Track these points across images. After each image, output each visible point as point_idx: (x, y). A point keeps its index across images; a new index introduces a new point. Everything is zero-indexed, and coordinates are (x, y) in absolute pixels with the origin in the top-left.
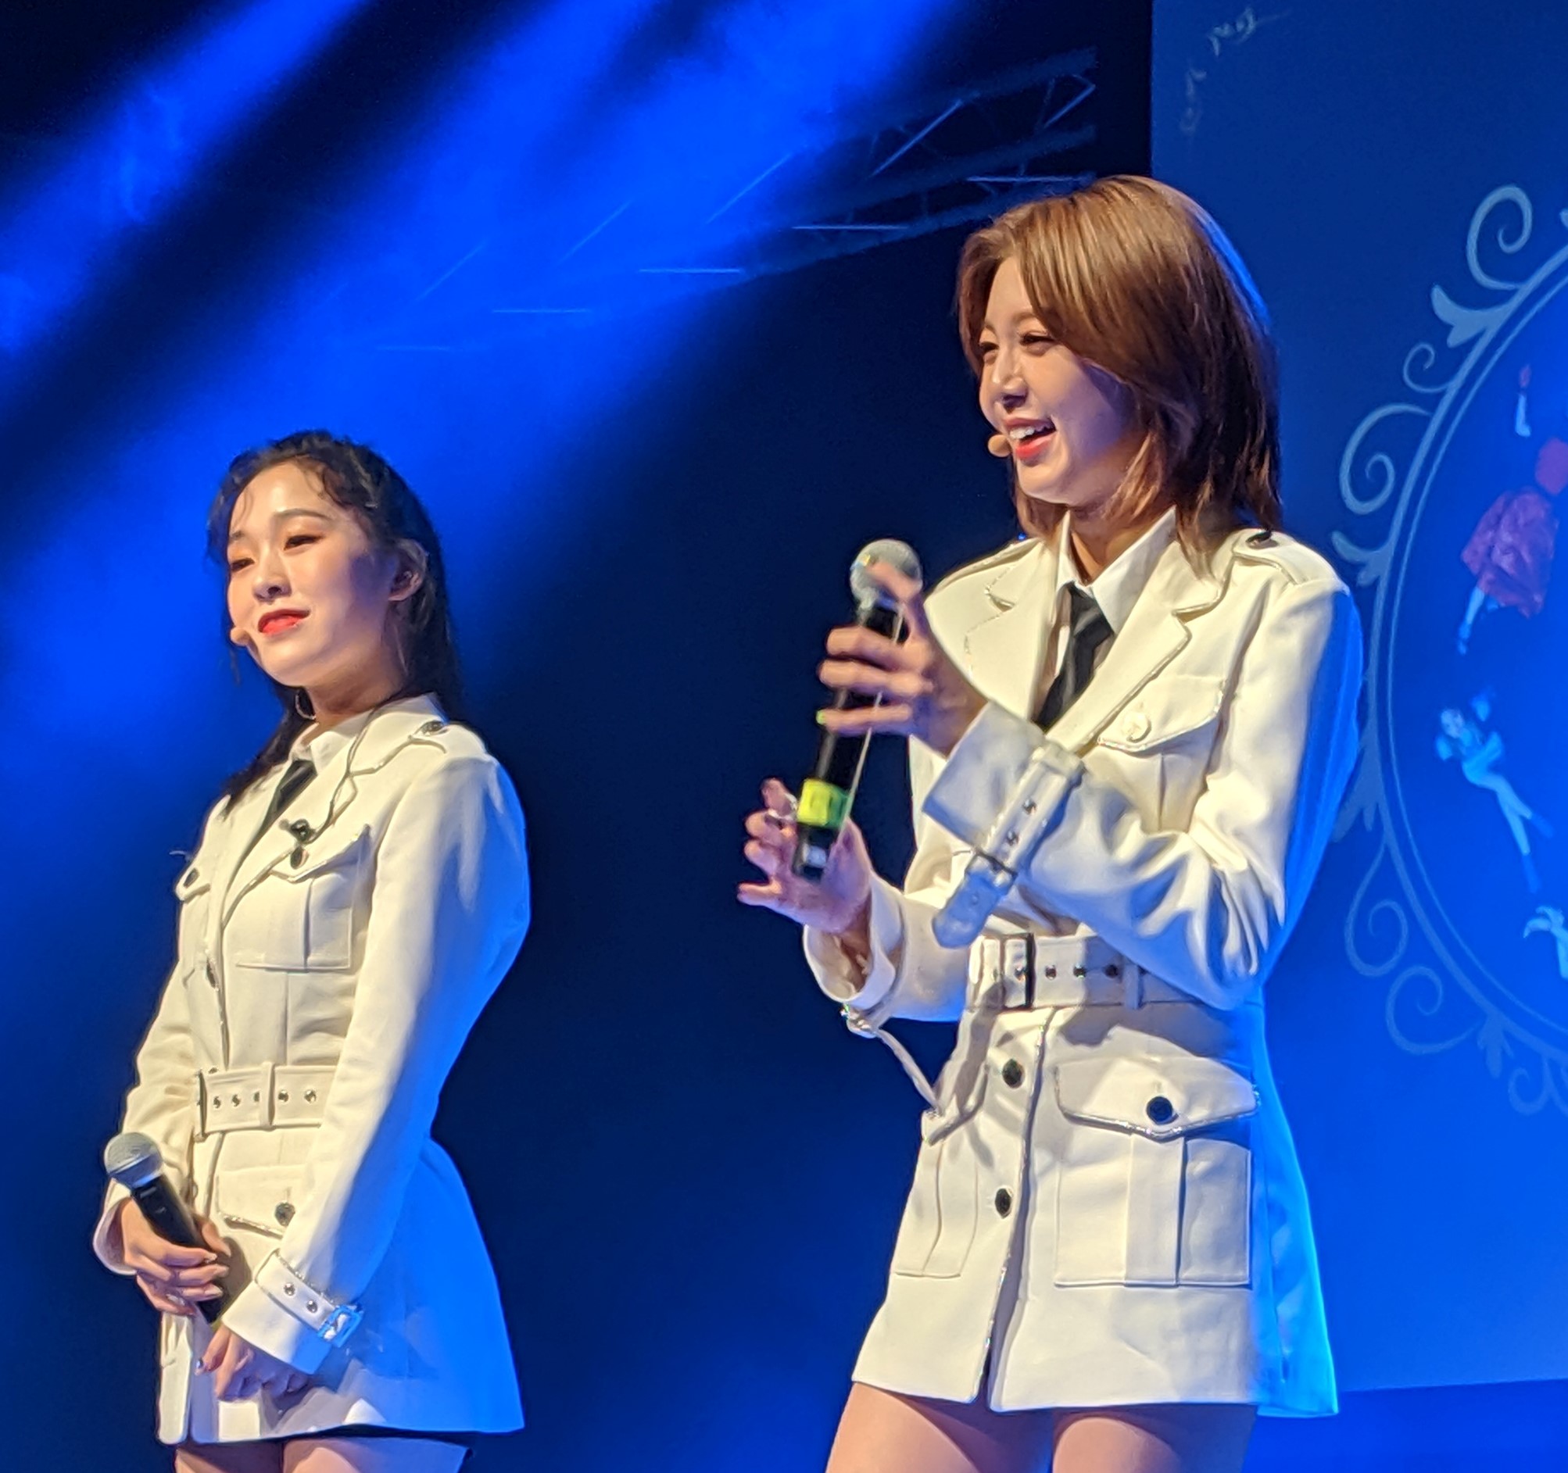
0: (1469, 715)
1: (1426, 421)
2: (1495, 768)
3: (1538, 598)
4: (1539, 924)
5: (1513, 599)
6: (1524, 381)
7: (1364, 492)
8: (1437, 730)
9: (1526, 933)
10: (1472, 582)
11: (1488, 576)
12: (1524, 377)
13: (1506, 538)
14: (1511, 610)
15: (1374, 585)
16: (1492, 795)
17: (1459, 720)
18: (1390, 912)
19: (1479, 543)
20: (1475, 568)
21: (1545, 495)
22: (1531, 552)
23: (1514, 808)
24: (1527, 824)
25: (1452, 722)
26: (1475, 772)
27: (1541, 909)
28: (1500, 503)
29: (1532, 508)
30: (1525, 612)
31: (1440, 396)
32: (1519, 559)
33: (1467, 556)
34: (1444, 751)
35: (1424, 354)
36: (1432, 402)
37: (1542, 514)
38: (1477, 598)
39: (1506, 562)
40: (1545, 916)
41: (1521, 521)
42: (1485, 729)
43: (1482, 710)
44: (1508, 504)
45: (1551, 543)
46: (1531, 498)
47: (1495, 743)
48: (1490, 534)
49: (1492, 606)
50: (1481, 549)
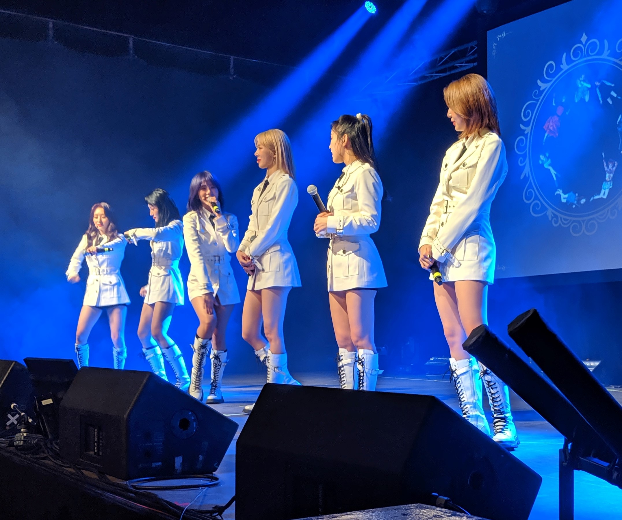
0: (545, 156)
1: (536, 104)
2: (550, 165)
3: (557, 134)
4: (558, 192)
5: (552, 135)
7: (525, 117)
8: (539, 158)
9: (555, 194)
10: (545, 132)
11: (548, 131)
12: (554, 95)
13: (551, 124)
14: (552, 136)
15: (528, 133)
16: (549, 170)
17: (543, 157)
18: (531, 192)
19: (546, 125)
20: (546, 129)
21: (558, 116)
22: (556, 126)
23: (553, 172)
24: (555, 174)
25: (542, 157)
26: (546, 166)
27: (558, 190)
28: (550, 118)
29: (556, 118)
30: (555, 137)
31: (539, 99)
32: (554, 128)
33: (544, 127)
34: (540, 162)
35: (536, 92)
36: (538, 100)
37: (558, 119)
38: (546, 135)
39: (551, 128)
40: (559, 191)
41: (554, 121)
42: (548, 158)
43: (547, 155)
44: (551, 118)
45: (559, 124)
46: (556, 116)
47: (549, 161)
48: (548, 124)
49: (549, 136)
50: (547, 126)
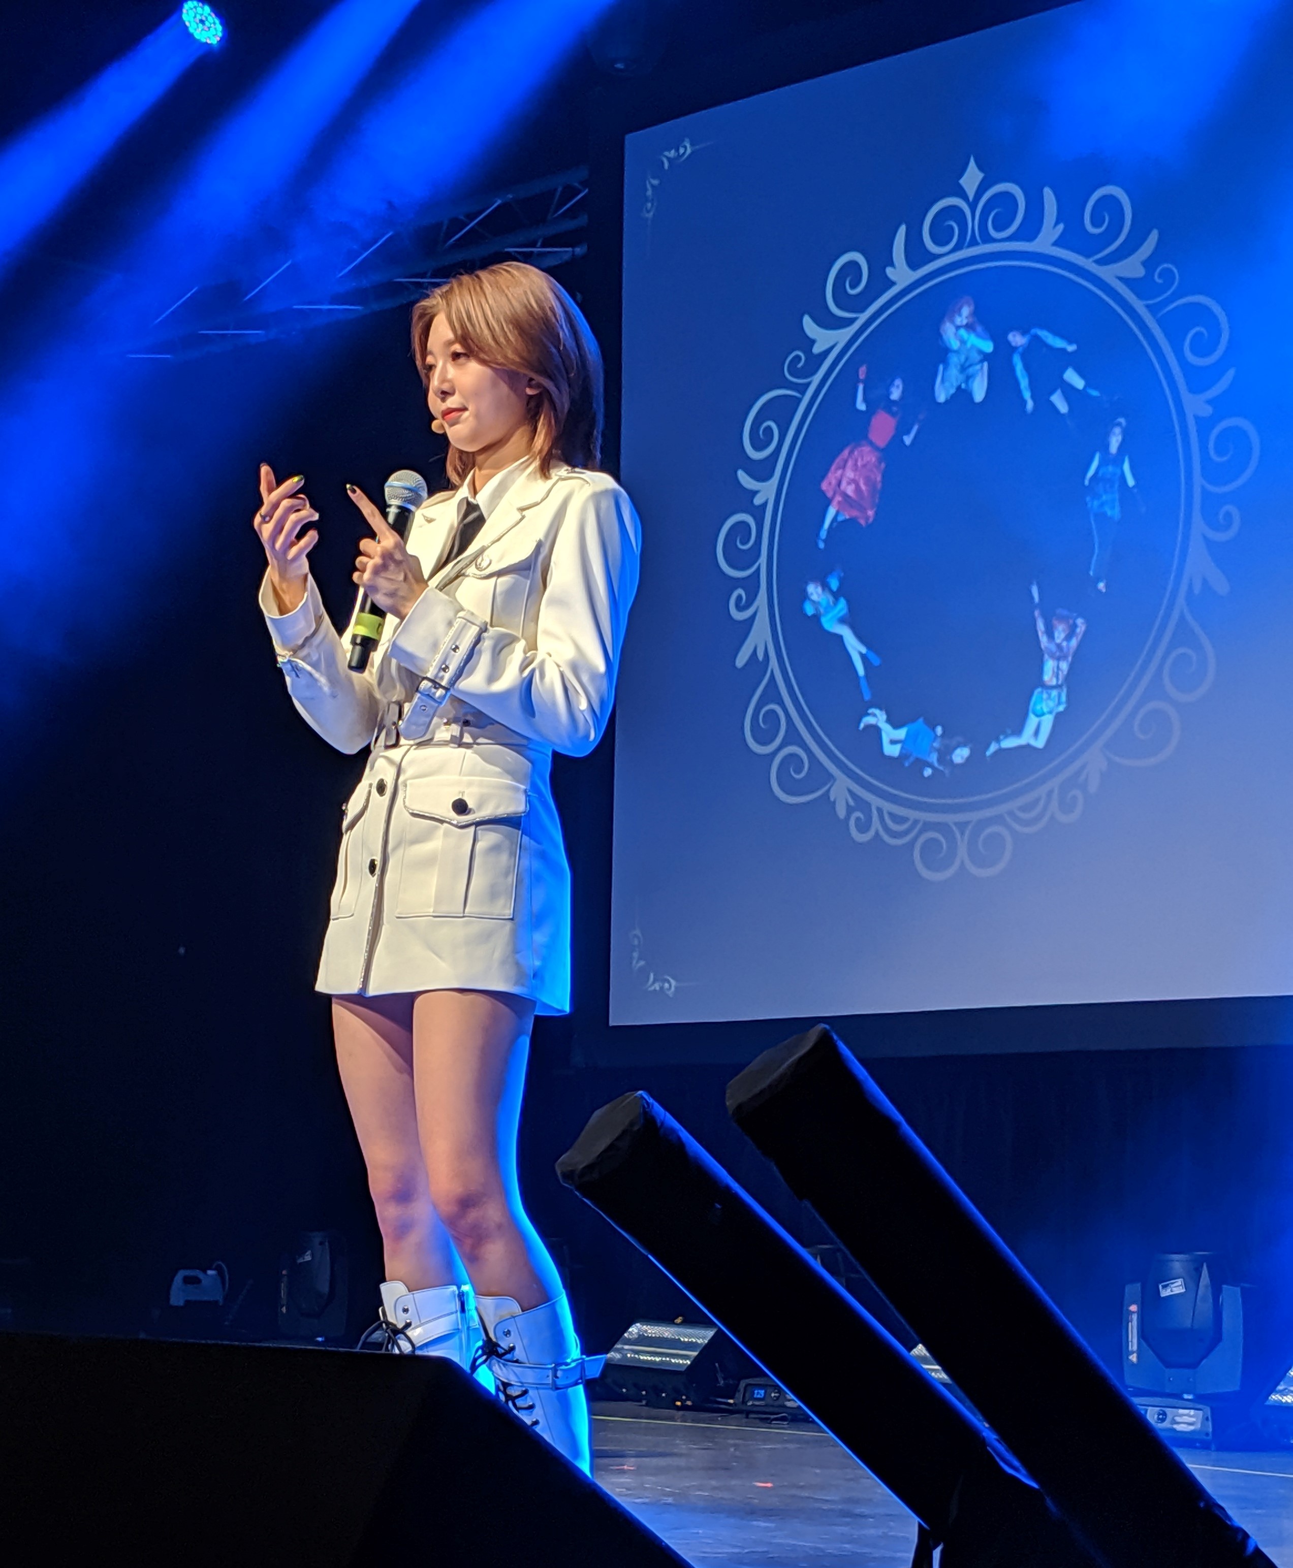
0: (825, 586)
1: (799, 401)
2: (842, 621)
3: (870, 513)
4: (868, 720)
5: (855, 513)
6: (862, 376)
7: (758, 445)
8: (805, 596)
9: (862, 726)
10: (828, 502)
11: (838, 498)
12: (862, 372)
13: (850, 474)
14: (852, 521)
15: (765, 504)
16: (840, 638)
17: (819, 589)
18: (773, 712)
19: (832, 477)
20: (830, 494)
21: (876, 448)
22: (866, 484)
23: (854, 647)
24: (864, 657)
25: (814, 591)
26: (830, 624)
27: (870, 711)
28: (846, 452)
29: (866, 456)
30: (862, 522)
31: (808, 385)
32: (858, 489)
33: (824, 486)
34: (809, 610)
35: (798, 358)
36: (803, 389)
37: (874, 459)
38: (831, 512)
39: (850, 490)
40: (874, 715)
41: (859, 464)
42: (836, 595)
43: (834, 584)
44: (851, 452)
45: (879, 478)
46: (866, 449)
47: (842, 603)
48: (839, 472)
49: (840, 518)
50: (834, 482)
